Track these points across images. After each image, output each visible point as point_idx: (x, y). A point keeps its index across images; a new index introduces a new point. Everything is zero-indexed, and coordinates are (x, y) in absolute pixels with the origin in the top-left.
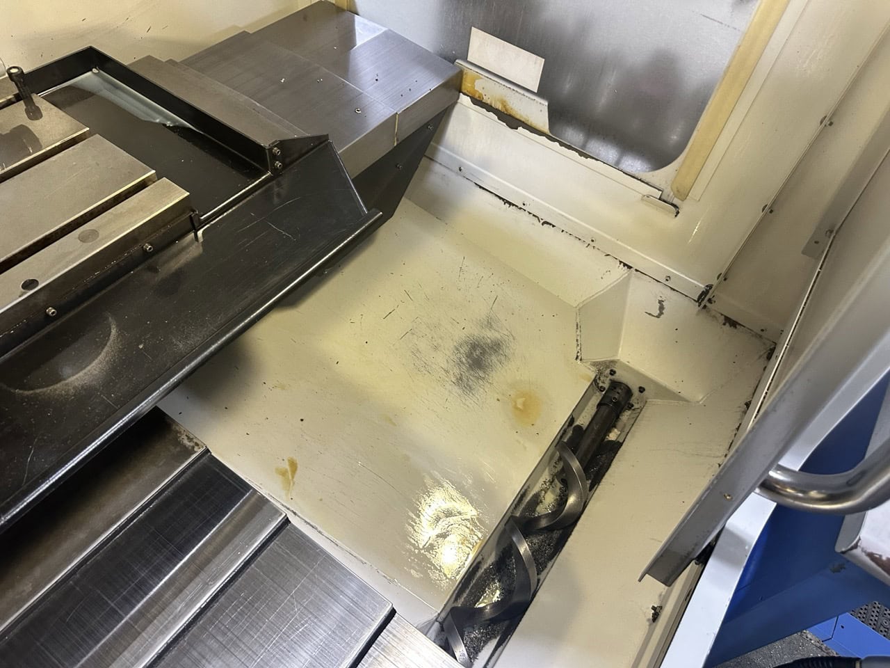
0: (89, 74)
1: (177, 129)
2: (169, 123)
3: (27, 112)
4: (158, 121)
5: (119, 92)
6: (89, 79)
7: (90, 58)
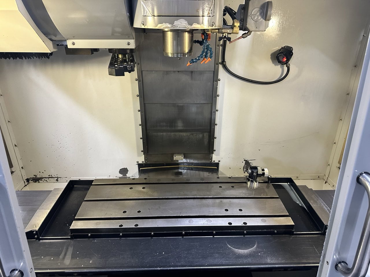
0: (287, 183)
1: (302, 207)
2: (300, 205)
3: (267, 186)
4: (298, 203)
5: (292, 191)
6: (286, 184)
7: (289, 180)
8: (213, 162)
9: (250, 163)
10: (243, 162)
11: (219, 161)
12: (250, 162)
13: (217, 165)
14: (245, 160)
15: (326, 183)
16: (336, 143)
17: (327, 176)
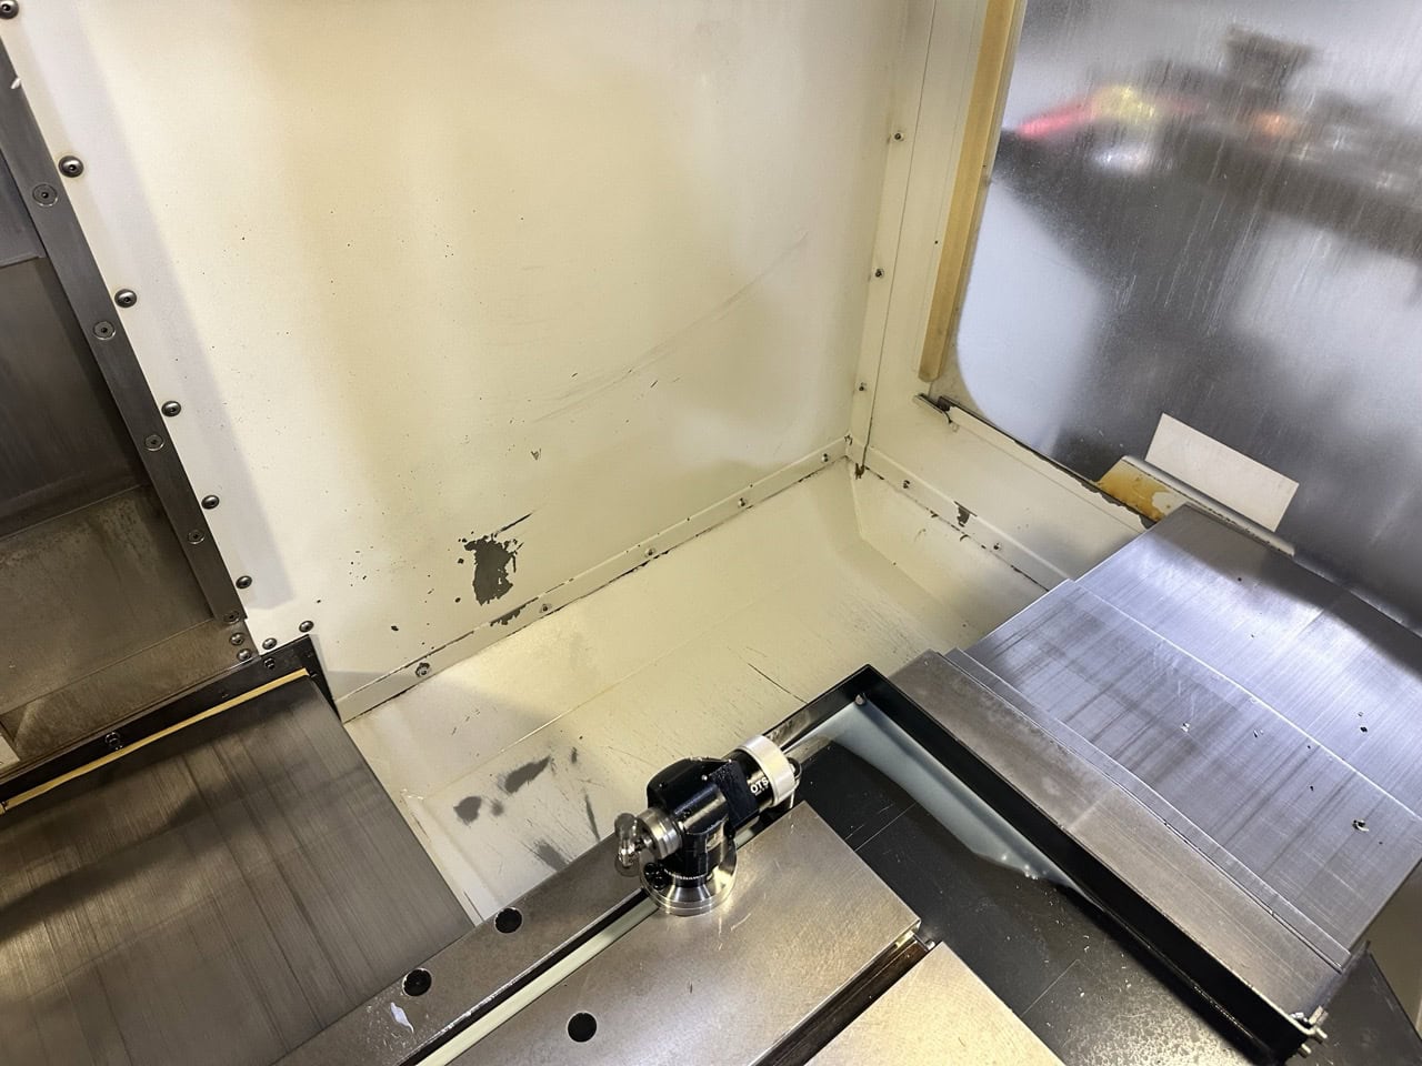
0: (850, 707)
2: (1028, 867)
4: (1004, 858)
8: (262, 652)
9: (507, 543)
10: (461, 561)
11: (310, 626)
12: (500, 539)
13: (303, 651)
14: (469, 547)
15: (859, 473)
16: (888, 274)
17: (859, 443)
